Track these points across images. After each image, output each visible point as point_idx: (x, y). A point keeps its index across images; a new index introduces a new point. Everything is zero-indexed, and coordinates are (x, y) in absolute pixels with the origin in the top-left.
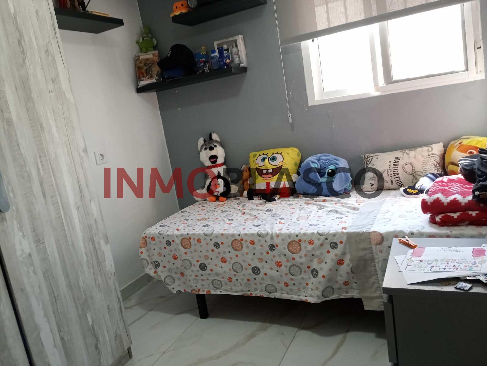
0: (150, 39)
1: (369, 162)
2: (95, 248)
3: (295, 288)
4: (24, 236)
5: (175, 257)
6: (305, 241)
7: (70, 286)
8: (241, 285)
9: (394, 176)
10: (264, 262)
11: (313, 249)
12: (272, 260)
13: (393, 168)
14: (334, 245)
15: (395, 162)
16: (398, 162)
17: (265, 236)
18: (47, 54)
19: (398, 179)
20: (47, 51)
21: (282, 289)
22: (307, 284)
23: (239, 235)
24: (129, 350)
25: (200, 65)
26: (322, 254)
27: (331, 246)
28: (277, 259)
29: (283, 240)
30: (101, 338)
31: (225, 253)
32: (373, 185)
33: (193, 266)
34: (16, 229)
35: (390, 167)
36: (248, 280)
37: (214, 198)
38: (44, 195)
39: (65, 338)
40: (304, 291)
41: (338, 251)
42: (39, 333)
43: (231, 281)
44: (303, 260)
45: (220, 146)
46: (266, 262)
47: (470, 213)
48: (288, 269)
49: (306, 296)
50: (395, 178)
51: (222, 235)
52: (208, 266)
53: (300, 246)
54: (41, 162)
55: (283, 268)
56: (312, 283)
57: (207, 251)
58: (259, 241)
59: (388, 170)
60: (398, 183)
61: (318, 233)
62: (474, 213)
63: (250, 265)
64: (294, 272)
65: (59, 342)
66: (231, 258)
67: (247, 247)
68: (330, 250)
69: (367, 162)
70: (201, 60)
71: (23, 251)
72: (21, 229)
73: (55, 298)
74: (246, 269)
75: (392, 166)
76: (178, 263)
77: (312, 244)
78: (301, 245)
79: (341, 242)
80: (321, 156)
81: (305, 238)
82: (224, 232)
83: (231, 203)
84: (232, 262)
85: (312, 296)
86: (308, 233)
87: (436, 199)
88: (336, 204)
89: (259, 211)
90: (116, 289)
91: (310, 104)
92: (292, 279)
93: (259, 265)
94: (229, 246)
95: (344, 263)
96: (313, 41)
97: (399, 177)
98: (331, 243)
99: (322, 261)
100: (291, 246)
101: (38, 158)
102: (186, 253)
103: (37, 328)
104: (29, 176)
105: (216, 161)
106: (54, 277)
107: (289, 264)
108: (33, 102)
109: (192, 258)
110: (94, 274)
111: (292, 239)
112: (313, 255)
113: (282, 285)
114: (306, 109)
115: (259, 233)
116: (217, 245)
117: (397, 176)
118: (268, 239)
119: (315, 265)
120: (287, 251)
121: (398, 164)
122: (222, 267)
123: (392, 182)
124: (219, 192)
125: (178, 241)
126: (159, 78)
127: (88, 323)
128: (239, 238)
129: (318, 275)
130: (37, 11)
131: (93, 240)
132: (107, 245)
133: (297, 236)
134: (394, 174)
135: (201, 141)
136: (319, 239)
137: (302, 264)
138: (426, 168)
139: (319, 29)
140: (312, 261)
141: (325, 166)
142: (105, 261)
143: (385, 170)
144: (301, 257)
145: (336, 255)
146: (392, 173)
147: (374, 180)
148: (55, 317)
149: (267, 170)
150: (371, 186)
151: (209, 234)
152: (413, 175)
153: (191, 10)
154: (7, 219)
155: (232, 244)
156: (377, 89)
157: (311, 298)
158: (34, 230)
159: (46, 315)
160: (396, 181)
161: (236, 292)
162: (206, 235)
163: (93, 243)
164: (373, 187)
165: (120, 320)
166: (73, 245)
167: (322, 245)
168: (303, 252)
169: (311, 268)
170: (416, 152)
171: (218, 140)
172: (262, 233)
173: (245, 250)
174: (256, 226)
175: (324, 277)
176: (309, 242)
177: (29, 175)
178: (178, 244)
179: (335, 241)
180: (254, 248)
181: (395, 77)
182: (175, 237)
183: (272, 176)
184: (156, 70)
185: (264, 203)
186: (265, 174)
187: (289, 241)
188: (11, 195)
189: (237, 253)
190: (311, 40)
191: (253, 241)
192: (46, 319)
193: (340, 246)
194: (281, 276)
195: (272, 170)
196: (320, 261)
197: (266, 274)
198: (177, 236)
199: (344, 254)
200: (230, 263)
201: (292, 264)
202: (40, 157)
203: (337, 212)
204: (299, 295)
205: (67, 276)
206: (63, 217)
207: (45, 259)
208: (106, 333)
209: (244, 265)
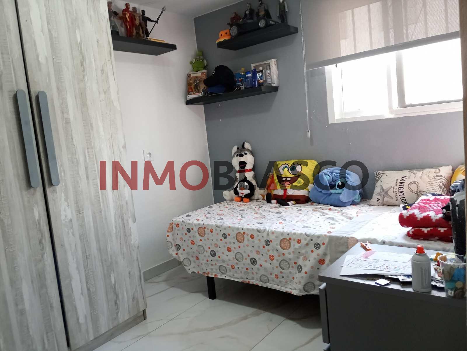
0: (201, 61)
1: (379, 178)
2: (124, 223)
3: (283, 280)
4: (68, 205)
5: (193, 243)
6: (294, 240)
7: (99, 250)
8: (241, 272)
9: (399, 193)
10: (261, 254)
11: (300, 247)
12: (267, 254)
13: (399, 186)
14: (317, 246)
15: (402, 181)
16: (405, 180)
17: (262, 232)
18: (103, 72)
19: (403, 196)
20: (102, 70)
21: (273, 281)
22: (293, 278)
23: (242, 229)
24: (144, 311)
25: (239, 84)
26: (307, 252)
27: (315, 246)
28: (271, 253)
29: (277, 237)
30: (120, 297)
31: (230, 243)
32: (379, 200)
33: (205, 252)
34: (63, 199)
35: (396, 185)
36: (247, 269)
37: (239, 199)
38: (87, 178)
39: (91, 289)
40: (291, 284)
41: (320, 251)
42: (71, 281)
43: (233, 268)
44: (291, 256)
45: (251, 154)
46: (262, 255)
47: (439, 229)
48: (279, 262)
49: (291, 289)
50: (400, 195)
51: (230, 227)
52: (217, 254)
53: (290, 243)
54: (88, 152)
55: (275, 261)
56: (297, 278)
57: (217, 240)
58: (258, 236)
59: (394, 187)
60: (402, 200)
61: (306, 234)
62: (442, 230)
63: (249, 256)
64: (284, 266)
65: (86, 291)
66: (235, 248)
67: (248, 240)
68: (314, 249)
69: (378, 179)
70: (239, 79)
71: (66, 216)
72: (66, 200)
73: (86, 257)
74: (246, 259)
75: (399, 184)
76: (195, 248)
77: (300, 243)
79: (324, 244)
80: (334, 170)
81: (294, 237)
82: (231, 225)
83: (253, 205)
84: (236, 252)
85: (295, 289)
86: (297, 233)
87: (411, 214)
88: (338, 213)
89: (270, 213)
90: (137, 260)
91: (331, 122)
92: (281, 273)
93: (256, 257)
94: (234, 237)
95: (325, 262)
96: (336, 66)
97: (404, 195)
98: (315, 244)
99: (307, 259)
100: (282, 243)
101: (86, 149)
102: (201, 240)
103: (69, 277)
104: (78, 163)
105: (245, 166)
106: (87, 241)
107: (280, 259)
108: (87, 108)
109: (206, 244)
110: (120, 244)
111: (283, 237)
112: (299, 253)
113: (273, 276)
114: (327, 127)
115: (259, 229)
116: (225, 236)
117: (402, 194)
118: (265, 234)
119: (300, 262)
120: (279, 247)
121: (404, 182)
122: (227, 255)
123: (397, 198)
124: (243, 194)
125: (196, 229)
126: (204, 93)
127: (111, 282)
128: (242, 232)
129: (301, 270)
130: (98, 40)
131: (123, 217)
132: (134, 223)
133: (288, 234)
134: (399, 191)
135: (235, 149)
136: (305, 239)
137: (290, 259)
138: (431, 188)
139: (342, 55)
140: (298, 258)
141: (337, 179)
142: (131, 235)
143: (391, 187)
144: (289, 253)
145: (318, 255)
146: (398, 190)
147: (380, 195)
148: (85, 271)
149: (286, 178)
150: (378, 201)
151: (220, 225)
152: (417, 194)
153: (233, 38)
154: (57, 191)
155: (236, 236)
156: (392, 112)
157: (294, 290)
158: (77, 203)
159: (78, 268)
160: (400, 198)
161: (238, 278)
162: (217, 226)
163: (123, 220)
164: (379, 202)
165: (139, 285)
166: (106, 219)
167: (307, 244)
168: (291, 250)
169: (298, 265)
170: (423, 173)
171: (250, 149)
172: (261, 230)
173: (246, 242)
174: (258, 223)
175: (306, 273)
176: (297, 241)
177: (77, 161)
178: (195, 232)
179: (318, 242)
180: (253, 242)
181: (408, 102)
182: (194, 225)
183: (290, 184)
184: (202, 86)
185: (279, 207)
186: (284, 181)
187: (282, 239)
188: (63, 174)
189: (239, 244)
190: (335, 65)
191: (253, 235)
192: (78, 272)
193: (322, 247)
194: (273, 268)
195: (290, 178)
196: (305, 259)
197: (261, 266)
198: (195, 225)
199: (325, 254)
200: (234, 252)
201: (283, 259)
202: (88, 149)
203: (333, 219)
204: (287, 288)
205: (98, 241)
206: (100, 196)
207: (82, 226)
208: (125, 294)
209: (245, 255)
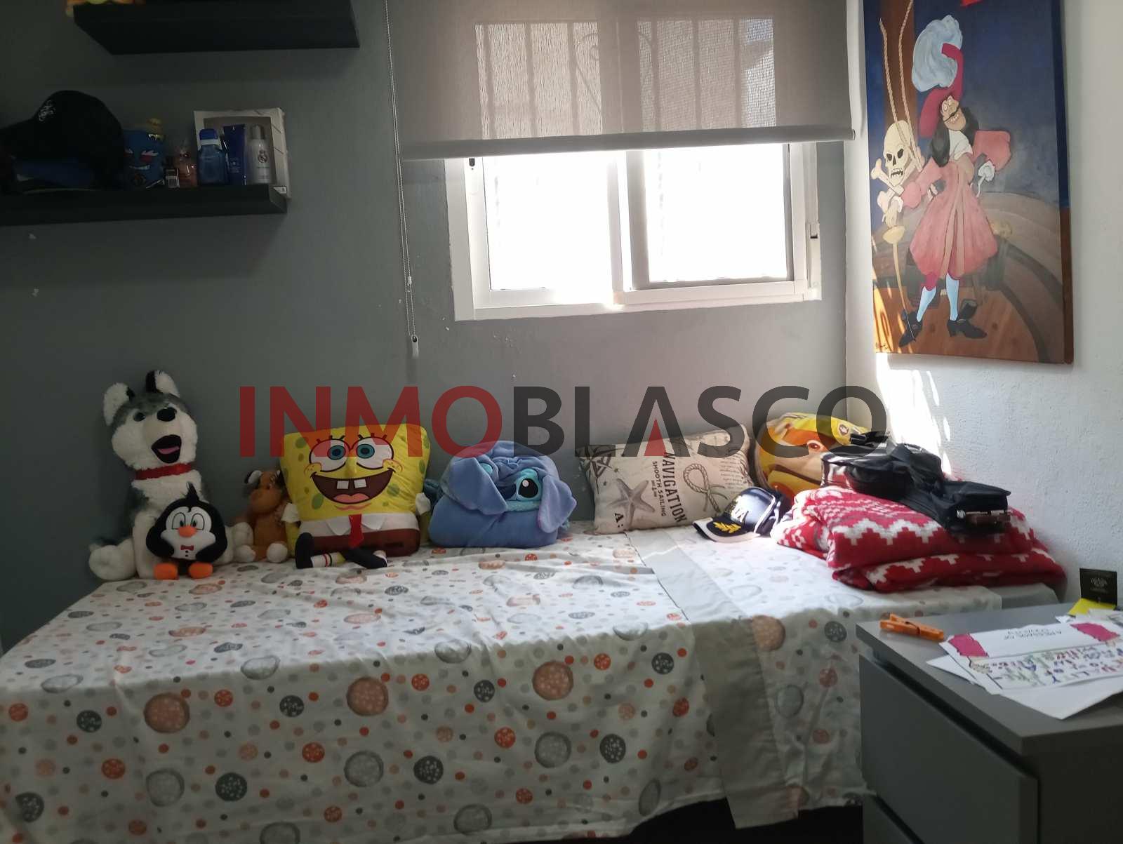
3: (553, 802)
5: (114, 770)
6: (584, 660)
8: (372, 824)
9: (667, 495)
10: (456, 736)
11: (610, 680)
12: (483, 730)
13: (664, 477)
14: (663, 663)
15: (666, 464)
16: (673, 463)
17: (462, 658)
19: (676, 502)
21: (508, 814)
22: (587, 785)
23: (377, 664)
26: (632, 689)
28: (500, 723)
29: (519, 664)
31: (319, 726)
32: (622, 516)
35: (657, 475)
36: (399, 805)
40: (578, 806)
41: (674, 678)
43: (336, 819)
44: (578, 716)
46: (463, 737)
47: (942, 558)
48: (533, 747)
49: (585, 822)
50: (669, 501)
51: (315, 668)
52: (251, 782)
53: (570, 675)
55: (518, 747)
56: (606, 780)
57: (254, 730)
58: (444, 674)
60: (675, 513)
62: (951, 559)
63: (408, 754)
64: (550, 754)
66: (342, 741)
67: (404, 698)
70: (144, 153)
74: (395, 769)
76: (125, 789)
78: (572, 673)
79: (682, 653)
81: (584, 650)
82: (319, 660)
84: (347, 753)
85: (607, 818)
87: (865, 532)
88: (567, 564)
91: (459, 316)
92: (543, 778)
93: (440, 751)
94: (338, 703)
96: (472, 163)
97: (678, 498)
98: (656, 658)
99: (633, 712)
100: (542, 679)
102: (164, 749)
105: (176, 455)
107: (535, 734)
109: (190, 761)
111: (545, 659)
112: (608, 697)
113: (510, 799)
114: (448, 329)
115: (442, 649)
116: (292, 706)
117: (674, 496)
118: (473, 665)
120: (532, 695)
121: (673, 468)
122: (304, 778)
123: (663, 509)
124: (192, 548)
125: (134, 710)
128: (376, 674)
133: (560, 647)
134: (666, 490)
135: (117, 395)
136: (623, 650)
137: (576, 727)
138: (730, 477)
140: (602, 714)
144: (572, 708)
145: (672, 689)
146: (663, 488)
147: (624, 505)
149: (351, 481)
150: (617, 520)
151: (265, 670)
152: (706, 494)
155: (349, 696)
160: (671, 508)
162: (252, 675)
164: (622, 521)
167: (631, 666)
168: (576, 696)
169: (601, 736)
172: (452, 650)
173: (395, 708)
174: (413, 632)
175: (642, 754)
176: (596, 662)
178: (134, 721)
179: (665, 650)
180: (426, 700)
182: (121, 694)
183: (367, 498)
185: (356, 573)
186: (342, 492)
187: (538, 665)
189: (366, 721)
190: (466, 160)
191: (425, 677)
193: (680, 664)
194: (509, 773)
195: (364, 481)
196: (629, 710)
197: (460, 776)
198: (129, 692)
199: (689, 683)
200: (337, 758)
201: (545, 732)
203: (598, 581)
204: (563, 823)
209: (387, 757)
